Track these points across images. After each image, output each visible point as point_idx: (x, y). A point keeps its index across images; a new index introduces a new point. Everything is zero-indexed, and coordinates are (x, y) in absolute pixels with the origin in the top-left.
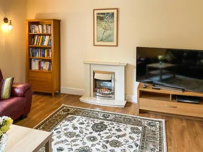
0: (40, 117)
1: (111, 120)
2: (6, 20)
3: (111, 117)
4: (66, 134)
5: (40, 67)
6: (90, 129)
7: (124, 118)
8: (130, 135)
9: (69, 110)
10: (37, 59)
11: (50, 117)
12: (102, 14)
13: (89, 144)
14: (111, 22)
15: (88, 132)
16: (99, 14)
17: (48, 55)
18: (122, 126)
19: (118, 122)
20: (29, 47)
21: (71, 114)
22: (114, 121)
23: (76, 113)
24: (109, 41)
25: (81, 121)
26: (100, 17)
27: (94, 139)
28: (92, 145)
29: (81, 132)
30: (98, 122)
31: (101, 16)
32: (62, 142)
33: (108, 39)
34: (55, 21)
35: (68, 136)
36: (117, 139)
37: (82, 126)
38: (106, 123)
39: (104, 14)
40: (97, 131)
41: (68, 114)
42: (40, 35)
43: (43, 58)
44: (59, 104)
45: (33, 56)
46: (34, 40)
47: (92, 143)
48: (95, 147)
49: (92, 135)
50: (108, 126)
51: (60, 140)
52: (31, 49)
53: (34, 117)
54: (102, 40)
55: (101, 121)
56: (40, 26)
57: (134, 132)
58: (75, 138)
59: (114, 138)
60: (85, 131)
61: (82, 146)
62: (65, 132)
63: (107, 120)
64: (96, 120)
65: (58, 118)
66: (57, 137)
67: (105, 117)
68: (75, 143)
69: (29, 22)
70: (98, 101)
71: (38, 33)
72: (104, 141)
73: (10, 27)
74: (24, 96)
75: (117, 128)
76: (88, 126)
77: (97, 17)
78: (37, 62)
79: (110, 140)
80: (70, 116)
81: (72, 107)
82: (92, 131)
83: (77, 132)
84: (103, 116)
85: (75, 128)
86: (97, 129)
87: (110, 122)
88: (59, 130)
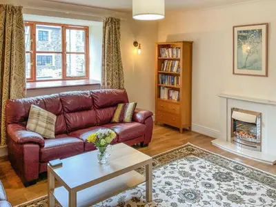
0: (160, 150)
1: (242, 174)
2: (135, 44)
3: (246, 171)
4: (180, 172)
5: (169, 97)
6: (210, 175)
7: (265, 177)
8: (262, 197)
9: (193, 150)
10: (167, 87)
11: (170, 152)
12: (244, 32)
13: (202, 189)
14: (258, 43)
15: (206, 178)
16: (241, 32)
17: (178, 83)
18: (255, 185)
19: (252, 178)
20: (159, 73)
21: (194, 155)
22: (247, 176)
23: (201, 155)
24: (254, 69)
25: (203, 165)
26: (242, 36)
27: (211, 186)
28: (205, 192)
29: (198, 175)
30: (224, 172)
31: (244, 34)
32: (173, 178)
33: (253, 65)
34: (184, 43)
35: (181, 175)
36: (240, 195)
37: (202, 170)
38: (234, 175)
39: (248, 31)
40: (217, 180)
41: (191, 154)
42: (169, 60)
43: (172, 86)
44: (185, 142)
45: (162, 83)
46: (164, 65)
47: (205, 189)
48: (208, 194)
49: (210, 182)
50: (235, 179)
51: (172, 175)
52: (160, 75)
53: (154, 148)
54: (244, 67)
55: (229, 171)
56: (170, 50)
57: (270, 196)
58: (188, 178)
59: (237, 193)
60: (203, 176)
61: (193, 188)
62: (181, 170)
63: (238, 173)
64: (222, 168)
65: (179, 154)
66: (170, 172)
67: (237, 169)
68: (186, 183)
69: (159, 46)
70: (239, 150)
71: (168, 57)
72: (222, 192)
73: (139, 51)
74: (144, 123)
75: (247, 185)
76: (210, 172)
77: (238, 36)
78: (166, 90)
79: (230, 193)
80: (192, 156)
81: (198, 148)
82: (212, 178)
83: (193, 174)
84: (235, 167)
85: (192, 169)
86: (219, 178)
87: (240, 175)
88: (175, 166)
